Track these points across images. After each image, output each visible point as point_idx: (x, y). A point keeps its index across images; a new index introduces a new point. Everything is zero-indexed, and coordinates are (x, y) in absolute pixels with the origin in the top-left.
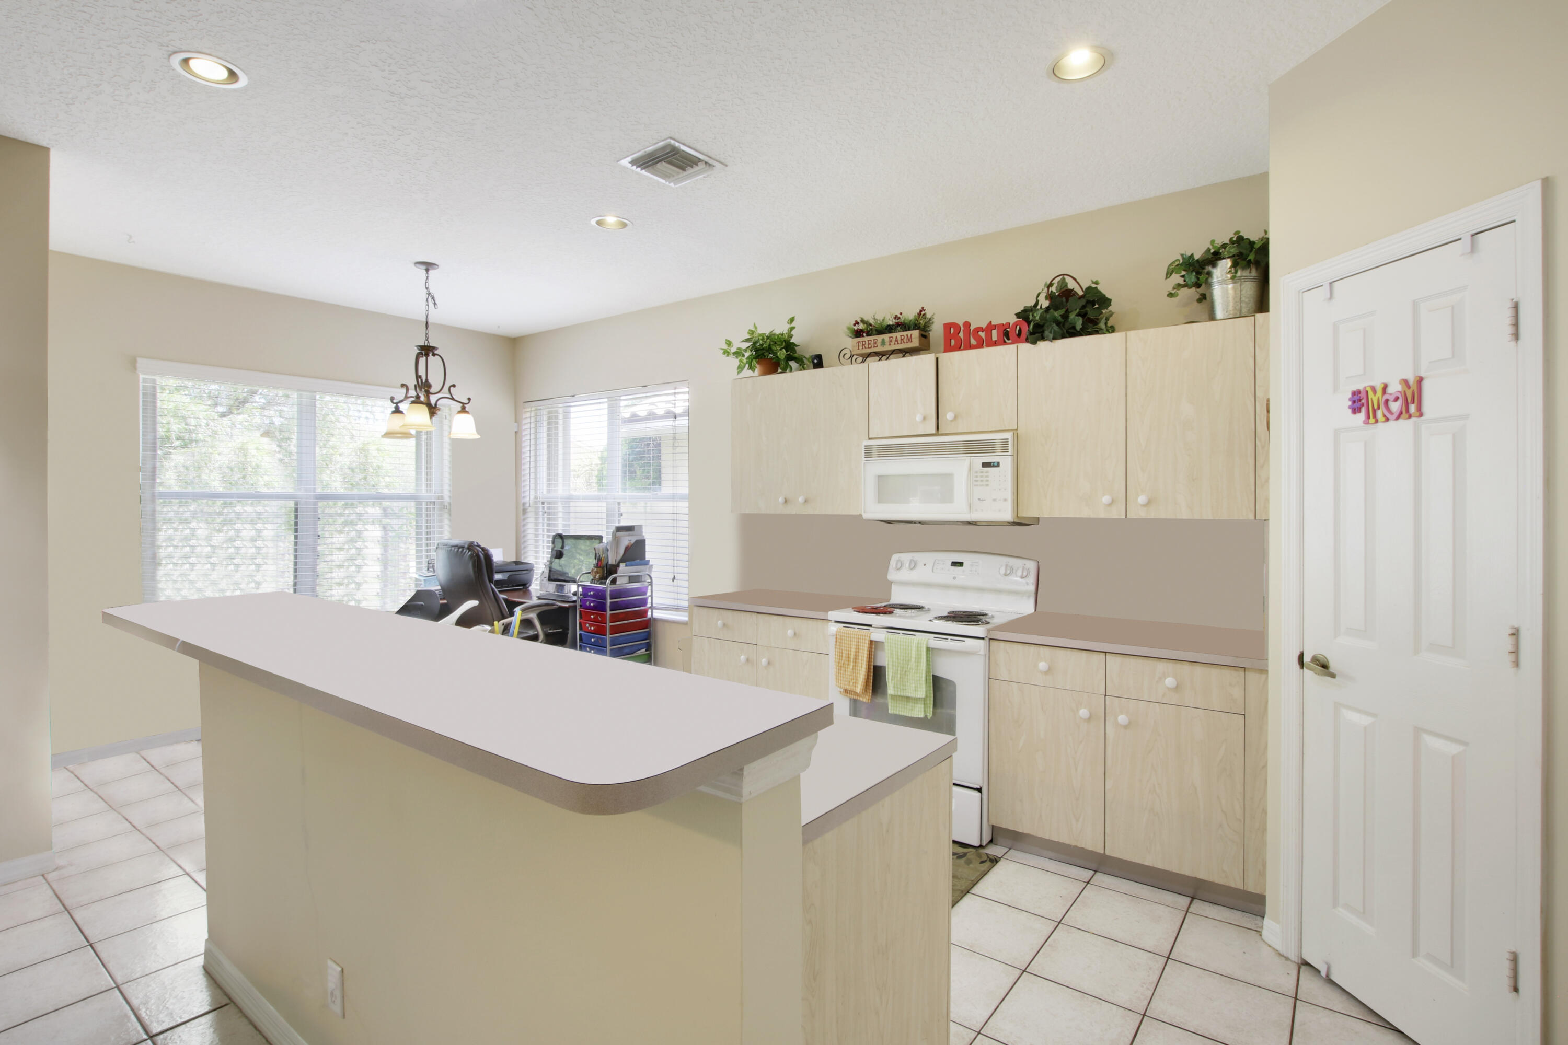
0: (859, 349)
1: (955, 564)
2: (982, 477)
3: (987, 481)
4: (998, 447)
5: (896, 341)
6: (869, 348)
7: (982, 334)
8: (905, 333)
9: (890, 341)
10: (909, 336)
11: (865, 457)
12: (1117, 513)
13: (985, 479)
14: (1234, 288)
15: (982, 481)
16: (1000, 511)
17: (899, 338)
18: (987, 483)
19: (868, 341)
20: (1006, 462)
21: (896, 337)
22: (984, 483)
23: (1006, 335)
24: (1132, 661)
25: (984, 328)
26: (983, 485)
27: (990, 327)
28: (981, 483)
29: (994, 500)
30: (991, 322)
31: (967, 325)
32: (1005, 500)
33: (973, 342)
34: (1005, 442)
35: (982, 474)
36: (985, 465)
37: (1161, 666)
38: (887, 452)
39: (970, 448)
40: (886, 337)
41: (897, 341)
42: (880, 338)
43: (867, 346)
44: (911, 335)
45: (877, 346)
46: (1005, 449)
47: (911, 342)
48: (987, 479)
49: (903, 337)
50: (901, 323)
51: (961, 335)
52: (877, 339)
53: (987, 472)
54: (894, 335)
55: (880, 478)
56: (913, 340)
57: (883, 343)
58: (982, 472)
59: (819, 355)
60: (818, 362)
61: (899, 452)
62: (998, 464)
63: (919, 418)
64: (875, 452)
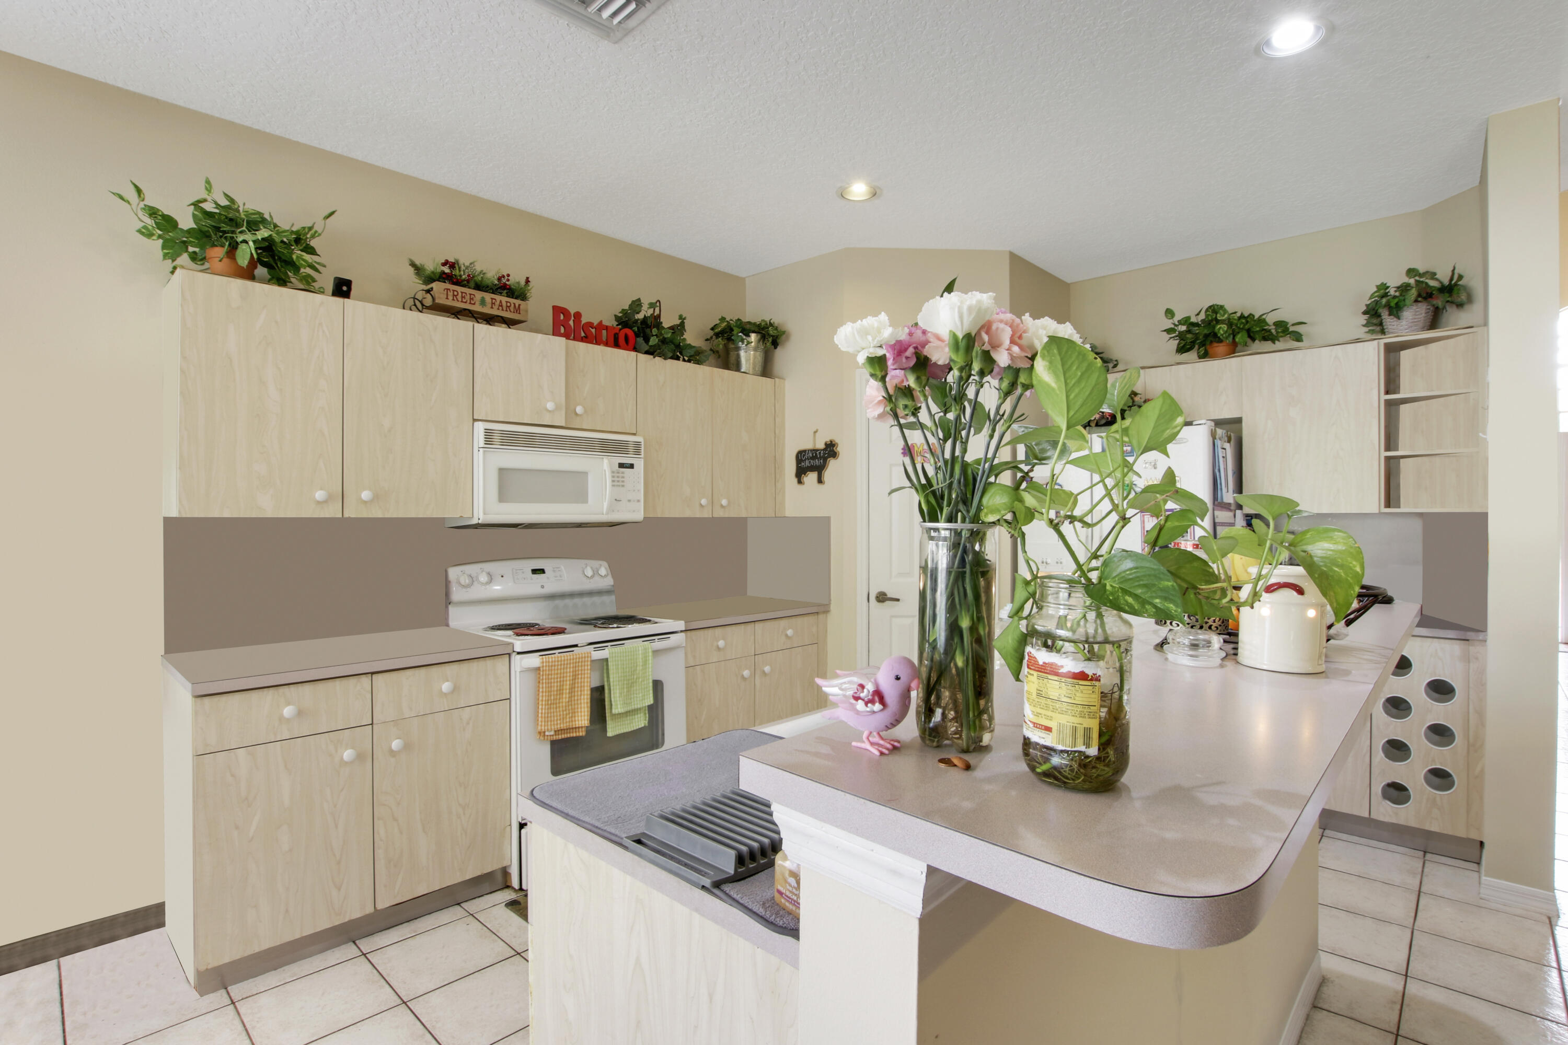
0: (447, 298)
1: (535, 571)
2: (618, 477)
3: (623, 481)
4: (631, 449)
5: (500, 306)
6: (462, 302)
7: (592, 329)
8: (512, 301)
9: (493, 304)
10: (517, 306)
11: (485, 444)
13: (621, 479)
14: (754, 355)
15: (618, 481)
16: (634, 511)
17: (504, 304)
18: (623, 484)
19: (462, 293)
20: (639, 464)
21: (501, 302)
22: (621, 484)
23: (616, 339)
24: (768, 624)
25: (595, 325)
26: (619, 486)
27: (601, 326)
28: (618, 484)
29: (629, 501)
30: (601, 321)
31: (578, 315)
32: (639, 501)
34: (637, 445)
35: (618, 475)
36: (621, 466)
37: (783, 623)
38: (511, 440)
39: (607, 447)
40: (488, 296)
41: (502, 306)
42: (479, 295)
43: (459, 297)
44: (519, 305)
45: (474, 304)
46: (637, 452)
47: (519, 313)
48: (623, 479)
49: (509, 304)
50: (509, 286)
51: (571, 323)
52: (474, 295)
53: (623, 473)
54: (498, 298)
55: (501, 471)
56: (521, 312)
57: (483, 302)
58: (618, 473)
59: (348, 283)
60: (342, 288)
61: (528, 441)
62: (631, 466)
63: (550, 406)
64: (497, 438)
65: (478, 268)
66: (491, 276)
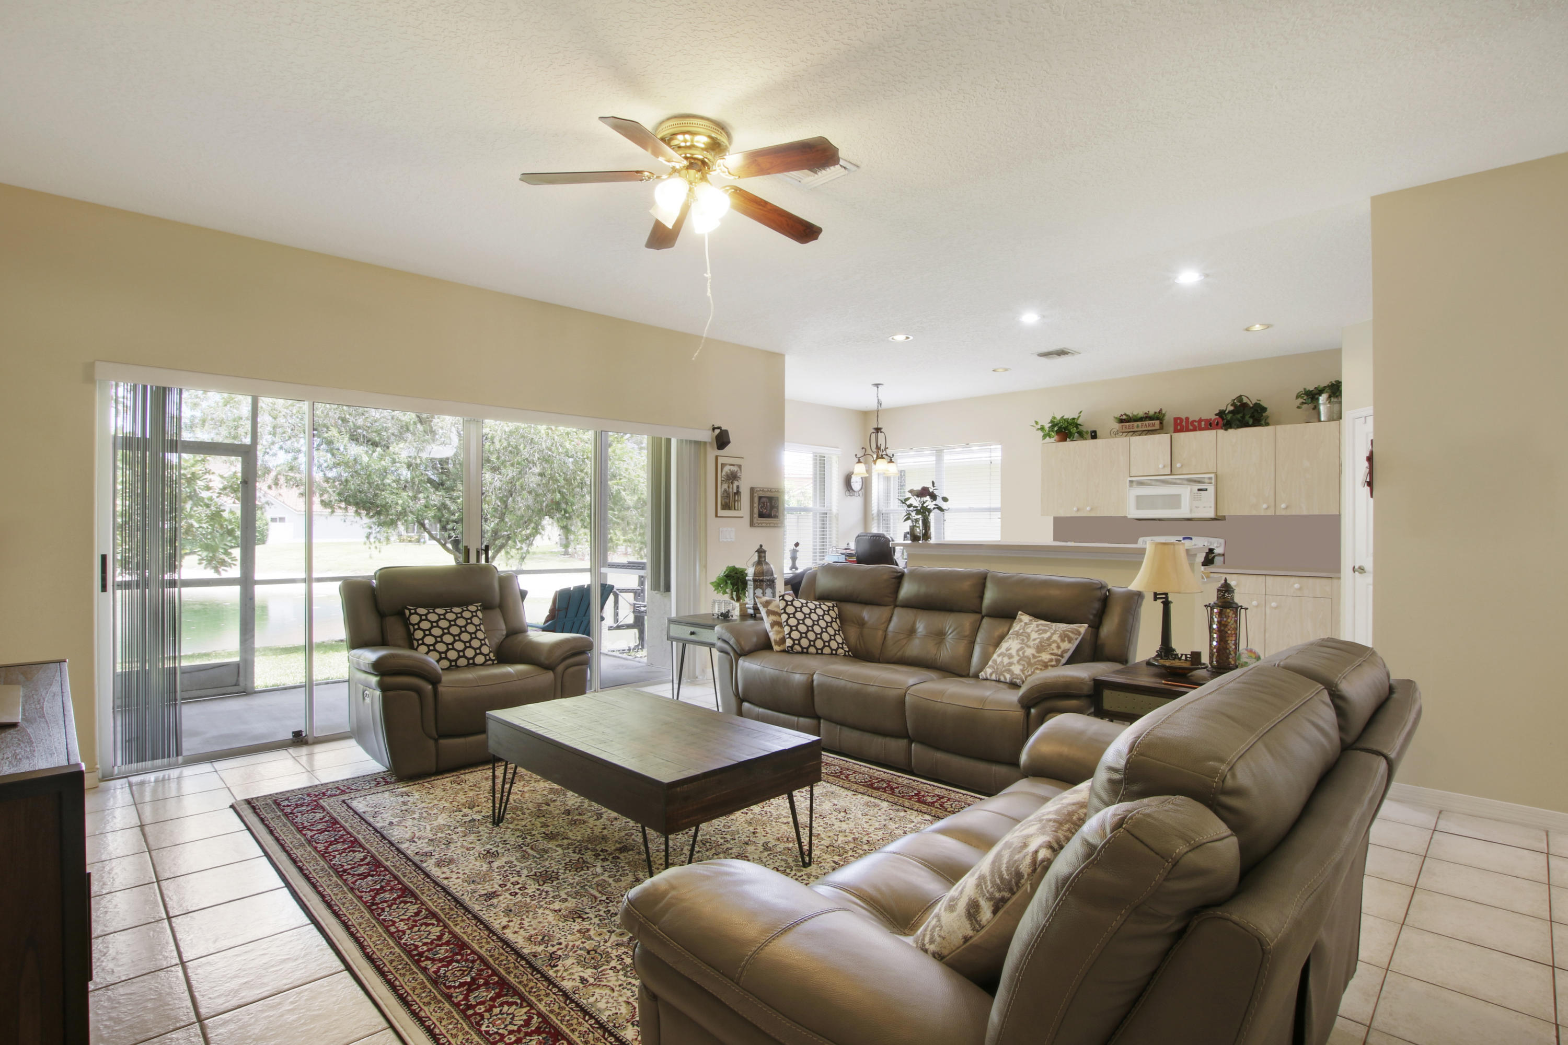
0: (1121, 429)
4: (1207, 481)
5: (1145, 426)
6: (1128, 429)
7: (1196, 424)
8: (1151, 422)
9: (1142, 426)
10: (1153, 424)
11: (1129, 486)
12: (1270, 512)
14: (1328, 407)
15: (1197, 498)
16: (1207, 513)
17: (1147, 424)
18: (1200, 499)
19: (1128, 425)
20: (1211, 489)
23: (1210, 425)
24: (1279, 578)
25: (1197, 421)
26: (1198, 500)
27: (1200, 421)
29: (1204, 507)
30: (1201, 418)
31: (1187, 419)
32: (1210, 508)
33: (1191, 427)
34: (1210, 479)
35: (1197, 495)
36: (1199, 490)
37: (1293, 579)
38: (1141, 483)
39: (1190, 482)
40: (1140, 423)
42: (1136, 424)
44: (1155, 423)
45: (1133, 428)
46: (1210, 482)
47: (1155, 427)
48: (1200, 497)
49: (1149, 424)
50: (1148, 416)
51: (1184, 424)
52: (1133, 425)
53: (1200, 494)
54: (1144, 423)
55: (1139, 497)
57: (1137, 426)
59: (1095, 432)
60: (1094, 435)
61: (1150, 483)
62: (1206, 490)
63: (1161, 466)
64: (1135, 483)
65: (1135, 413)
66: (1141, 414)
